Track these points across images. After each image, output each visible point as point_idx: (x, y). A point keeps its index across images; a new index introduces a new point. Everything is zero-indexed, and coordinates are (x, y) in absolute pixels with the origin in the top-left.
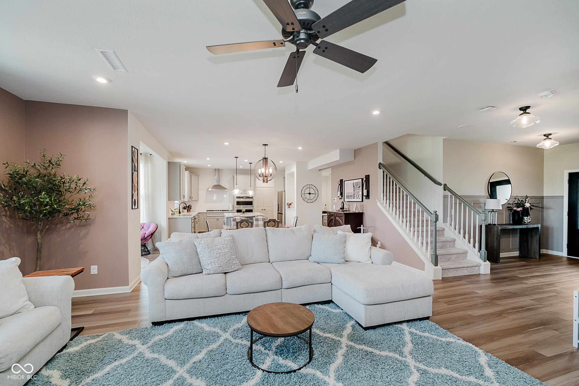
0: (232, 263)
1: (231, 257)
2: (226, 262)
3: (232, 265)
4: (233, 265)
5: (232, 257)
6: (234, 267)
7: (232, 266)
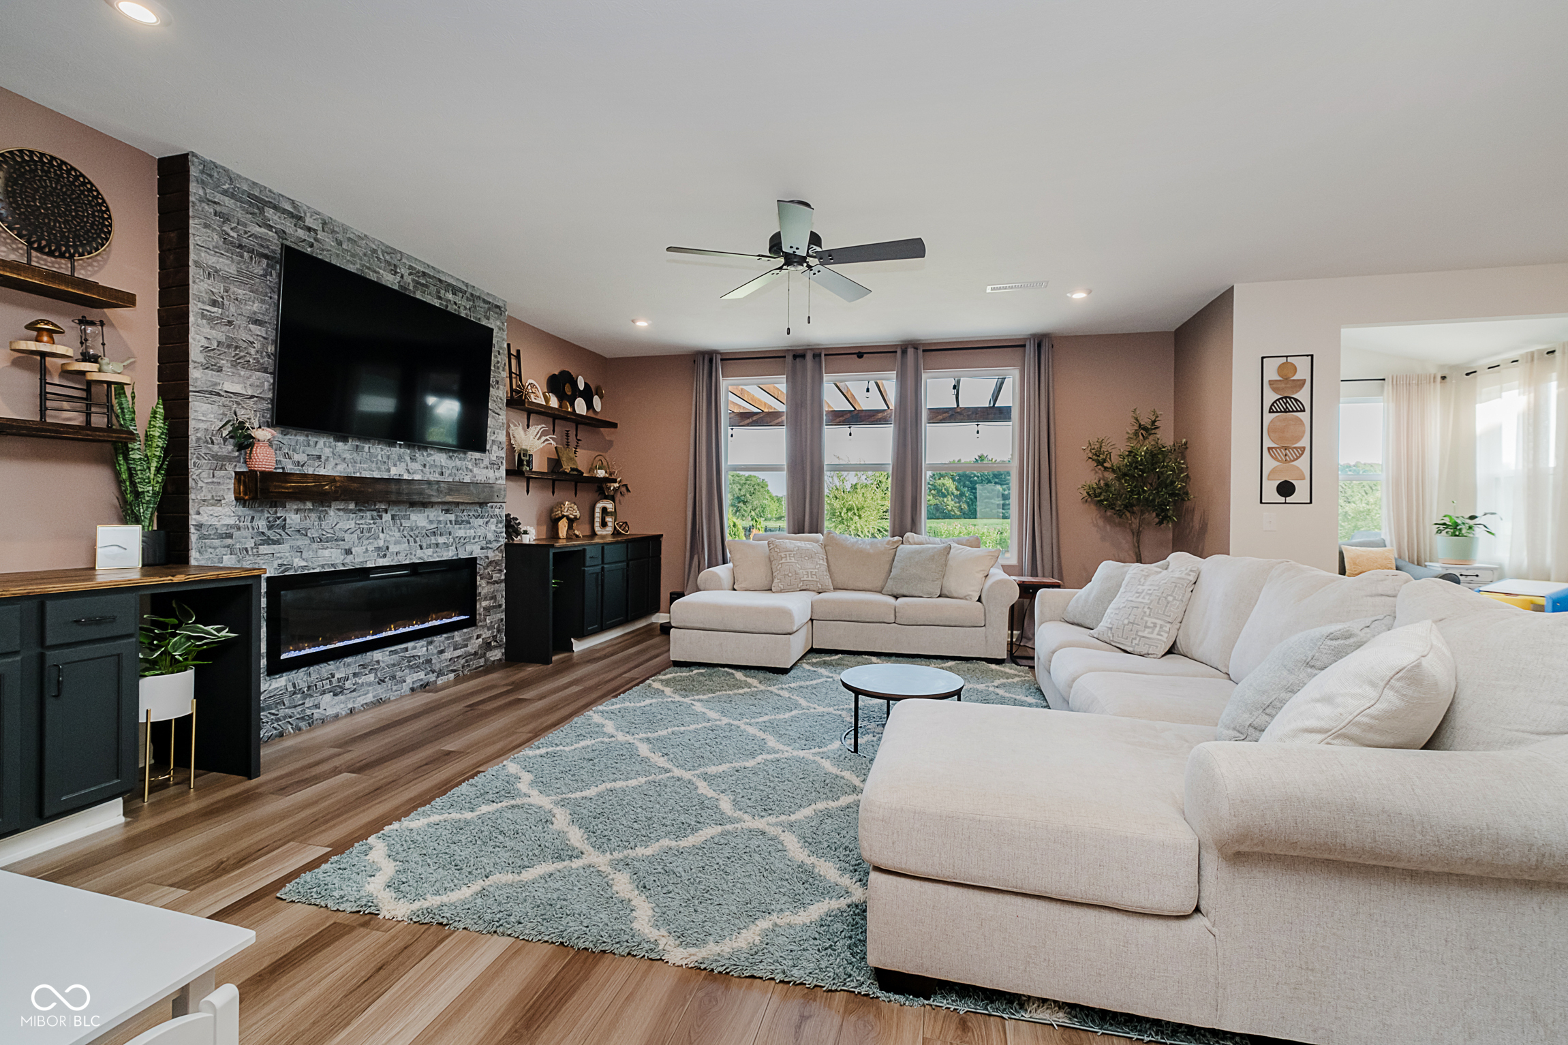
0: (1137, 632)
1: (1142, 619)
2: (1124, 625)
3: (1134, 636)
4: (1138, 639)
5: (1146, 618)
6: (1138, 645)
7: (1135, 639)
